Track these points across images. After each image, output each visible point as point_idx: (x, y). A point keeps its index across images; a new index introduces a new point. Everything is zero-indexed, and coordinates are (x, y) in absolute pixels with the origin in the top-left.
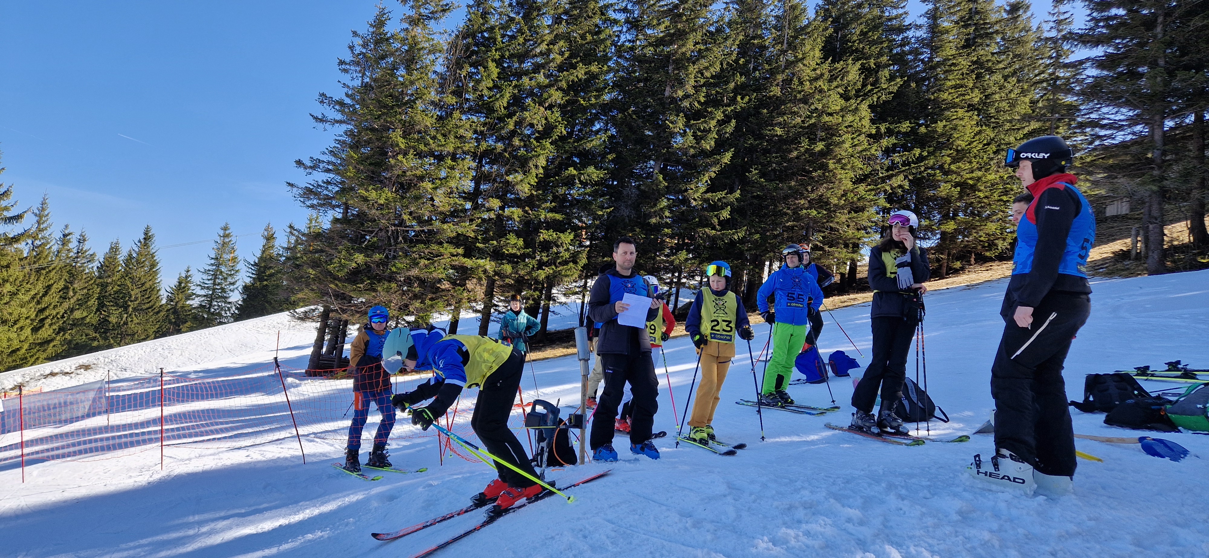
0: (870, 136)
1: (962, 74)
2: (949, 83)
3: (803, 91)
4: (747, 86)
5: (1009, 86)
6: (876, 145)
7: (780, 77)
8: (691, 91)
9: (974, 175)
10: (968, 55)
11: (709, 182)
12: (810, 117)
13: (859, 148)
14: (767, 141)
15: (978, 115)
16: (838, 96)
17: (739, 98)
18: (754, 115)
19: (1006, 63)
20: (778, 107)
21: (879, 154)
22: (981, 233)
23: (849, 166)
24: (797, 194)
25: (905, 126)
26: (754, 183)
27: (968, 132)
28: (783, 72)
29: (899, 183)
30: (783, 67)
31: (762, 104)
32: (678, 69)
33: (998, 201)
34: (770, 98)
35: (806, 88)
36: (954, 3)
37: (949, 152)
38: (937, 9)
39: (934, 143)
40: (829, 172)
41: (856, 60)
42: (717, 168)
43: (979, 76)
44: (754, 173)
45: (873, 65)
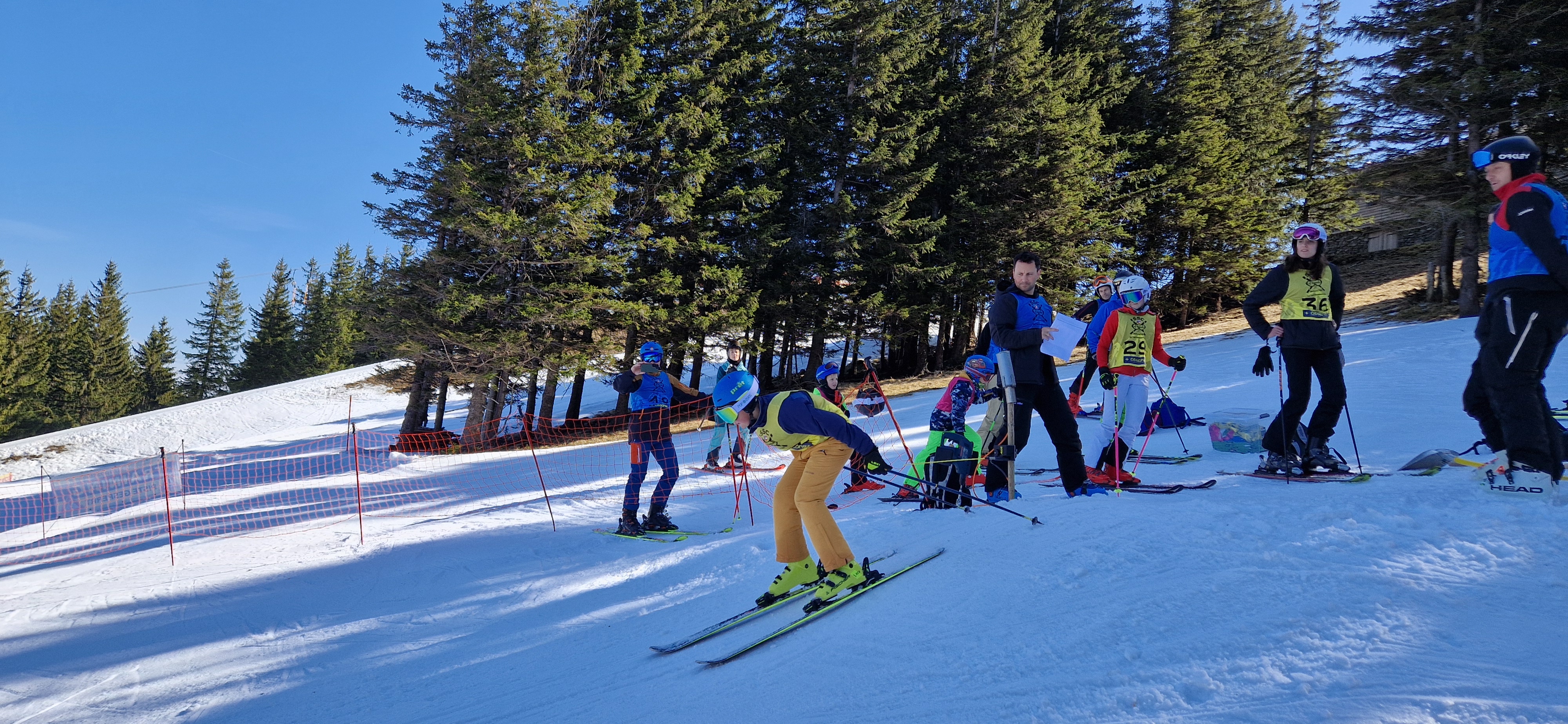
0: (1103, 148)
1: (1209, 72)
2: (1193, 83)
3: (1021, 90)
4: (952, 84)
6: (1109, 160)
7: (992, 72)
8: (884, 90)
9: (1223, 199)
10: (1216, 48)
11: (908, 205)
12: (1026, 124)
13: (1090, 165)
14: (974, 155)
15: (1227, 124)
16: (1064, 98)
17: (941, 99)
18: (960, 121)
20: (989, 111)
21: (1111, 171)
22: (1231, 272)
23: (1078, 186)
24: (1012, 221)
25: (1140, 137)
26: (960, 206)
27: (1216, 145)
28: (995, 66)
29: (1137, 207)
30: (993, 60)
31: (968, 108)
32: (865, 60)
34: (979, 99)
35: (1023, 87)
37: (1193, 170)
39: (1175, 159)
40: (1053, 193)
41: (1083, 52)
42: (917, 188)
43: (1228, 75)
44: (962, 194)
45: (1101, 59)
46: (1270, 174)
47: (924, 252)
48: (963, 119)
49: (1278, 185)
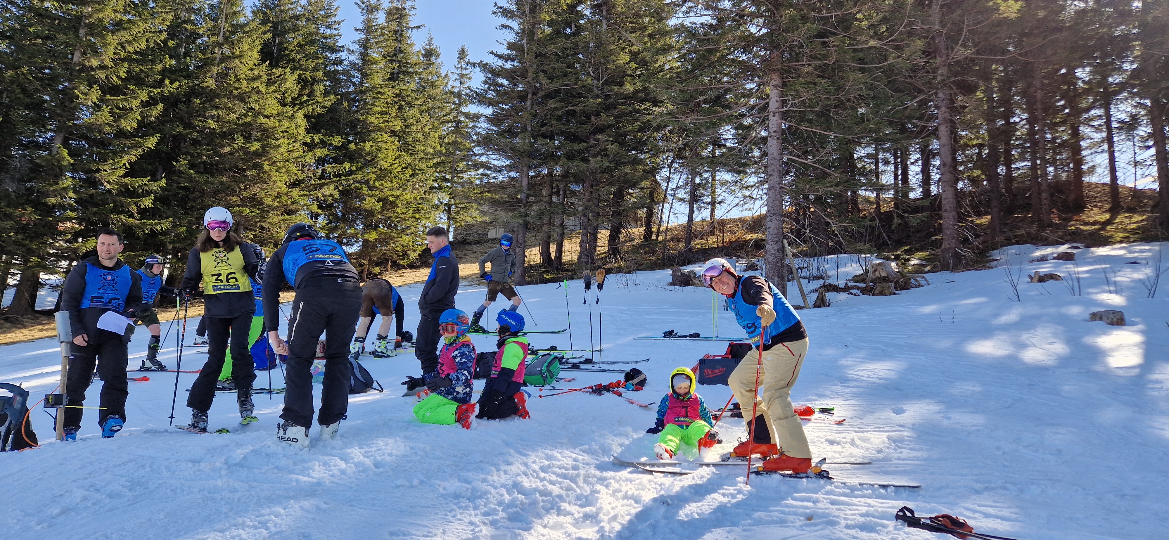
0: (305, 144)
1: (387, 103)
2: (376, 109)
5: (424, 122)
6: (311, 153)
7: (215, 70)
8: (110, 64)
9: (393, 193)
10: (393, 87)
11: (128, 166)
13: (295, 155)
14: (197, 132)
15: (399, 141)
17: (167, 82)
19: (422, 100)
20: (212, 100)
21: (312, 162)
22: (397, 244)
23: (284, 170)
24: (228, 189)
25: (337, 140)
26: (181, 172)
27: (390, 154)
28: (218, 65)
29: (331, 192)
31: (193, 93)
33: (412, 217)
34: (203, 88)
36: (383, 38)
37: (374, 170)
38: (367, 40)
39: (362, 160)
40: (263, 172)
41: (293, 69)
42: (139, 152)
43: (401, 108)
44: (182, 163)
45: (309, 78)
46: (426, 180)
47: (142, 207)
48: (188, 102)
49: (432, 188)
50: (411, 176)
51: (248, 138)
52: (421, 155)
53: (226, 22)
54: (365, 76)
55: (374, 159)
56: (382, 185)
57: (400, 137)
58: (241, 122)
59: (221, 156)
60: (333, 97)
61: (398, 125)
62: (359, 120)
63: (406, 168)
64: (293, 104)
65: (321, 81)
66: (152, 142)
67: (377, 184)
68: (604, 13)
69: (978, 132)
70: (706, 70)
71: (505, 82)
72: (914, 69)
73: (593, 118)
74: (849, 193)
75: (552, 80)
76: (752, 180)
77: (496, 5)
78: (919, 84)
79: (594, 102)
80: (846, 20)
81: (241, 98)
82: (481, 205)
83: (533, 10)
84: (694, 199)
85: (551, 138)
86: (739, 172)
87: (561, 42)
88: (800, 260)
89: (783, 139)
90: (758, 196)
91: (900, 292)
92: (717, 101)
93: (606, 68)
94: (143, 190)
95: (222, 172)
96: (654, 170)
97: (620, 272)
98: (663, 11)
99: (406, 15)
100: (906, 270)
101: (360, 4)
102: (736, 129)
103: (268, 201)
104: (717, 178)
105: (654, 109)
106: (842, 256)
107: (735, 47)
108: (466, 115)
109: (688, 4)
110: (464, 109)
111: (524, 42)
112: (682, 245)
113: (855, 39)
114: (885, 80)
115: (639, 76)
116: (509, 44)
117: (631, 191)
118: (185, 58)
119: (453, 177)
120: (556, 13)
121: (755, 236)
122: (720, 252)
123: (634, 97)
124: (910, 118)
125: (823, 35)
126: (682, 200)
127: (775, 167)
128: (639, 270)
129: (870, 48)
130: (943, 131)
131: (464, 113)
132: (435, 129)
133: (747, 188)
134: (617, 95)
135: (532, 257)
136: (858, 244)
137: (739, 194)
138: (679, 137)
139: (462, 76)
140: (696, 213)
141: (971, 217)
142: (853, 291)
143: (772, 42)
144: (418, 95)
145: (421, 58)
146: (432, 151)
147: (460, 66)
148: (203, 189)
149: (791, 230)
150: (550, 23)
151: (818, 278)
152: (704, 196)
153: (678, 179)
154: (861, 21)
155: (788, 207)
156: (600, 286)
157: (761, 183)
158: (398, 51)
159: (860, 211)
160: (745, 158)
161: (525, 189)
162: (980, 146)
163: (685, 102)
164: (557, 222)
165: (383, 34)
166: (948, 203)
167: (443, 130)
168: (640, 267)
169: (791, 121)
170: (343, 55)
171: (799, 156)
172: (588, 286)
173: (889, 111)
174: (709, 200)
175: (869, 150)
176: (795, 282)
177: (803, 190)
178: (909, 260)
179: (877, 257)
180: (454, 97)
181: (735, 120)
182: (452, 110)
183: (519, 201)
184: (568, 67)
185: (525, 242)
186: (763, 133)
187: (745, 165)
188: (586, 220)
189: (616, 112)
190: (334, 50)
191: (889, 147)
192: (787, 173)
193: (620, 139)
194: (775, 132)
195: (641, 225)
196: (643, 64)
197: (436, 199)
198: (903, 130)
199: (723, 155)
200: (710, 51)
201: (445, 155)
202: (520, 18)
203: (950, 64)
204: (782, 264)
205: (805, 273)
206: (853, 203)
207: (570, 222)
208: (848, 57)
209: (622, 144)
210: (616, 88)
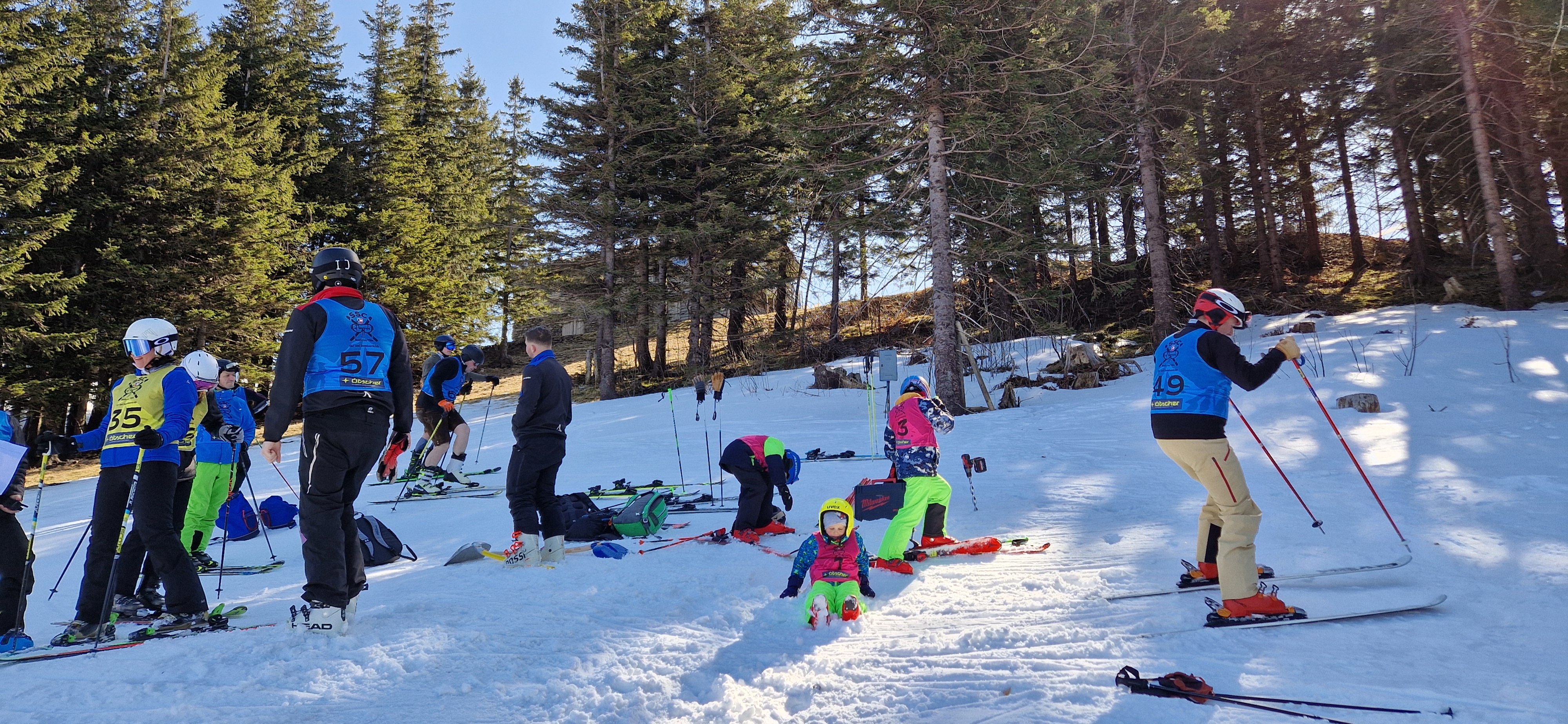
0: (294, 216)
1: (411, 156)
3: (195, 142)
4: (99, 120)
5: (465, 181)
7: (157, 116)
10: (418, 134)
12: (204, 180)
13: (279, 232)
14: (133, 205)
15: (430, 208)
16: (249, 157)
17: (85, 135)
18: (112, 164)
19: (460, 151)
21: (304, 241)
23: (264, 254)
24: (181, 284)
25: (340, 210)
26: (109, 263)
28: (161, 110)
30: (161, 102)
33: (453, 312)
34: (139, 143)
35: (199, 139)
36: (401, 68)
37: (396, 249)
38: (379, 71)
39: (378, 235)
40: (234, 258)
41: (273, 114)
42: (45, 236)
43: (430, 162)
44: (111, 249)
45: (296, 125)
46: (471, 260)
47: (51, 314)
48: (118, 162)
49: (480, 270)
50: (448, 255)
51: (209, 211)
52: (462, 227)
53: (172, 49)
54: (377, 120)
55: (394, 234)
56: (408, 269)
57: (431, 203)
58: (198, 190)
59: (169, 237)
60: (332, 149)
61: (427, 186)
62: (371, 181)
63: (442, 244)
64: (275, 162)
65: (315, 128)
66: (64, 222)
67: (400, 267)
68: (707, 30)
69: (1189, 175)
70: (845, 103)
71: (577, 124)
72: (1107, 98)
73: (699, 169)
74: (1036, 257)
75: (641, 120)
76: (913, 244)
77: (558, 21)
78: (1114, 116)
79: (698, 148)
80: (1019, 37)
81: (198, 155)
82: (549, 291)
83: (610, 28)
84: (839, 272)
85: (644, 198)
86: (895, 236)
87: (651, 70)
88: (979, 347)
89: (948, 191)
90: (921, 266)
91: (1106, 383)
92: (862, 143)
93: (713, 103)
94: (53, 290)
95: (172, 260)
96: (784, 236)
97: (744, 374)
98: (785, 27)
99: (434, 36)
100: (1112, 354)
101: (368, 22)
102: (888, 178)
103: (241, 298)
104: (868, 243)
105: (780, 155)
106: (1032, 339)
107: (880, 73)
108: (525, 170)
109: (817, 18)
110: (521, 162)
111: (601, 70)
112: (825, 334)
113: (1031, 62)
114: (1072, 112)
115: (758, 113)
116: (580, 72)
117: (755, 265)
118: (111, 100)
119: (508, 255)
120: (642, 31)
121: (919, 318)
122: (876, 341)
123: (752, 140)
124: (1105, 160)
125: (989, 56)
126: (823, 274)
127: (939, 228)
128: (770, 370)
129: (1051, 71)
130: (1147, 174)
131: (521, 168)
132: (481, 190)
133: (907, 255)
134: (729, 138)
135: (624, 359)
136: (1051, 324)
137: (897, 264)
138: (815, 191)
139: (516, 117)
140: (842, 290)
141: (1187, 282)
142: (1048, 385)
143: (927, 66)
144: (456, 144)
145: (457, 93)
146: (478, 220)
147: (512, 103)
148: (144, 286)
149: (966, 308)
150: (635, 45)
151: (1003, 369)
152: (852, 267)
153: (816, 247)
154: (1037, 37)
155: (959, 277)
156: (718, 396)
157: (923, 249)
158: (424, 85)
159: (1050, 280)
160: (902, 216)
161: (610, 267)
162: (1193, 193)
163: (821, 146)
164: (657, 310)
165: (401, 63)
166: (1158, 264)
167: (492, 192)
168: (771, 366)
169: (957, 168)
170: (346, 92)
171: (970, 213)
172: (701, 397)
173: (1078, 152)
174: (858, 273)
175: (1057, 201)
176: (974, 376)
177: (977, 256)
178: (1115, 341)
179: (1074, 338)
180: (506, 146)
181: (886, 167)
182: (504, 163)
183: (603, 284)
184: (662, 102)
185: (613, 339)
186: (924, 184)
187: (902, 226)
188: (695, 305)
189: (729, 161)
190: (332, 85)
191: (1081, 198)
192: (957, 234)
193: (736, 197)
194: (937, 181)
195: (771, 310)
196: (762, 96)
197: (486, 285)
198: (1098, 175)
199: (872, 213)
200: (849, 79)
201: (496, 224)
202: (593, 38)
203: (1150, 91)
204: (957, 354)
205: (986, 363)
206: (1041, 271)
207: (675, 309)
208: (1023, 83)
209: (740, 203)
210: (727, 129)
